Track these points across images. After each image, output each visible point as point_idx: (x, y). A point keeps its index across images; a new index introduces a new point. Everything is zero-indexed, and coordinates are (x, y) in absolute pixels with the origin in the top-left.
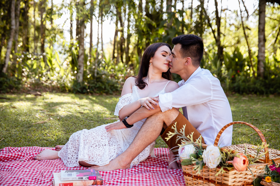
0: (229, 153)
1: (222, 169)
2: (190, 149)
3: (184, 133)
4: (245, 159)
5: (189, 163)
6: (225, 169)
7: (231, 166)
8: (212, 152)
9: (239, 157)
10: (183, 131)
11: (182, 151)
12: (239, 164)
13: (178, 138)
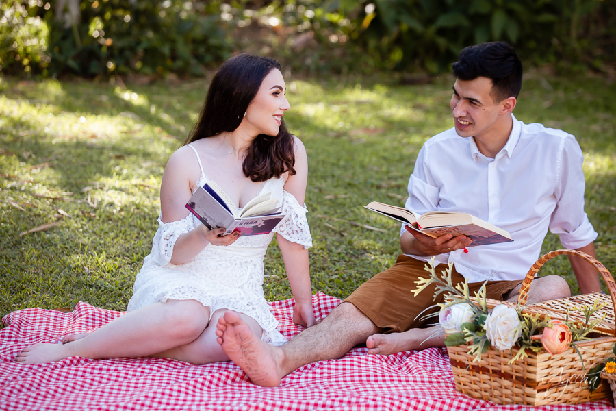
0: (534, 320)
1: (522, 351)
2: (461, 312)
3: (449, 279)
4: (563, 330)
5: (460, 341)
6: (528, 351)
7: (538, 344)
8: (503, 318)
9: (551, 328)
10: (447, 274)
11: (446, 316)
12: (551, 340)
13: (439, 290)
